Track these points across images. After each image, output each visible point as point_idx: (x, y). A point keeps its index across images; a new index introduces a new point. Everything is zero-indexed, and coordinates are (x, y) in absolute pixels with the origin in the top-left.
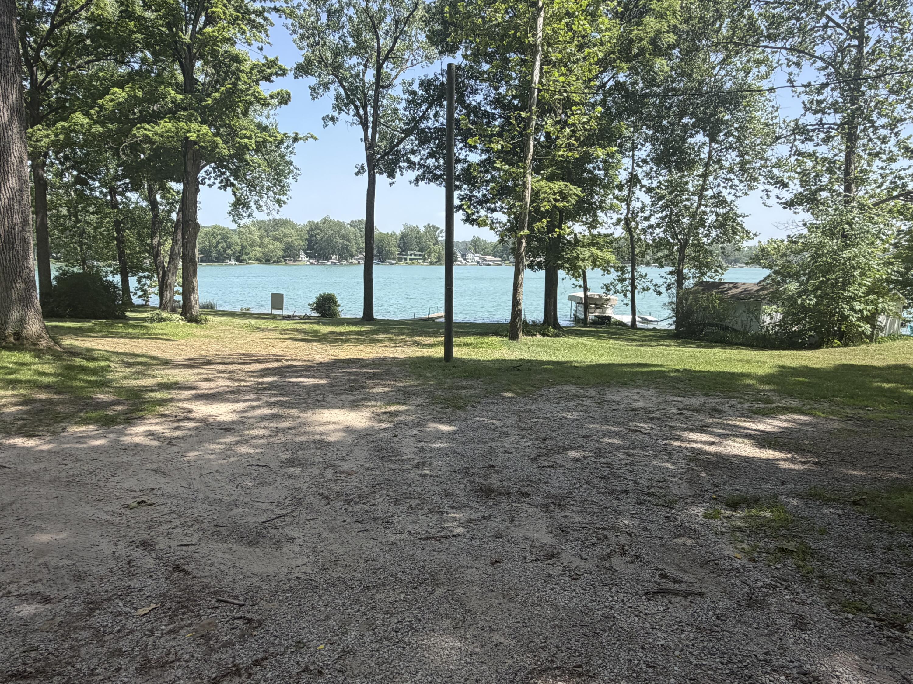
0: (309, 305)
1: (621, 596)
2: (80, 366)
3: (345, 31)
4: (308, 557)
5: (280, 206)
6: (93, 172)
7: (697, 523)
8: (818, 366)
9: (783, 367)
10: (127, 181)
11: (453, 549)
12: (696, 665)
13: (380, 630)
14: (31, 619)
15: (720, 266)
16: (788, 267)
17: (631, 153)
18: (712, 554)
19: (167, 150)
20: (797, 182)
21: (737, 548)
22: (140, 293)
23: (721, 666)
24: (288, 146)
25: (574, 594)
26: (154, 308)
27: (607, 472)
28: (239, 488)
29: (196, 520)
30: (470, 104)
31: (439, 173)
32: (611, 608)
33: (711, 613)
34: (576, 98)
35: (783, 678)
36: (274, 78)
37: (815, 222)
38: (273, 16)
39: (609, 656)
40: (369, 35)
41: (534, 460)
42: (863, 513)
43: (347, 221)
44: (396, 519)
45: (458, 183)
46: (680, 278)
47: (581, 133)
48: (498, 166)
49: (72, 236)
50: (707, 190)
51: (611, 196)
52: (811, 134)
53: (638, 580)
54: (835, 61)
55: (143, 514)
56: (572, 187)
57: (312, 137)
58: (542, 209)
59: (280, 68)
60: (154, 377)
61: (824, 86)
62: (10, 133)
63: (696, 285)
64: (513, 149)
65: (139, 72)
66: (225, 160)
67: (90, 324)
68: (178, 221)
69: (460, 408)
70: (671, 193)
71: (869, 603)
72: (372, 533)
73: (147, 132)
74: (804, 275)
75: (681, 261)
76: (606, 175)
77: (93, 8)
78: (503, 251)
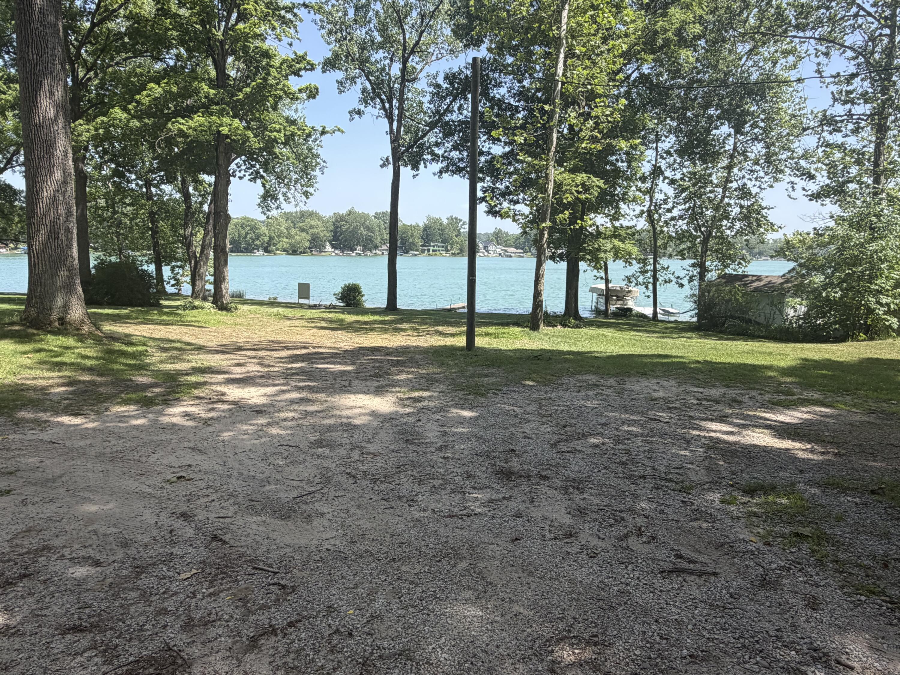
0: (335, 294)
1: (637, 574)
2: (119, 351)
3: (372, 25)
4: (337, 530)
5: (308, 198)
6: (130, 166)
7: (713, 508)
8: (841, 360)
9: (806, 360)
10: (162, 173)
11: (475, 526)
12: (708, 639)
13: (406, 599)
14: (84, 579)
15: (743, 259)
16: (813, 260)
17: (654, 145)
18: (727, 537)
19: (200, 144)
20: (825, 173)
21: (752, 532)
22: (173, 282)
23: (732, 640)
24: (316, 139)
25: (591, 571)
26: (186, 297)
27: (625, 458)
28: (271, 467)
29: (231, 495)
30: (494, 97)
31: (462, 166)
32: (627, 585)
33: (724, 591)
34: (600, 90)
35: (793, 653)
36: (302, 73)
37: (842, 214)
38: (302, 12)
39: (625, 628)
40: (395, 30)
41: (554, 445)
42: (881, 502)
43: (372, 213)
44: (420, 497)
45: (481, 175)
46: (703, 270)
47: (604, 125)
48: (521, 158)
49: (110, 227)
50: (731, 182)
51: (634, 188)
52: (839, 125)
53: (653, 560)
54: (865, 50)
55: (182, 489)
56: (595, 179)
57: (339, 130)
58: (565, 201)
59: (309, 63)
60: (189, 361)
61: (853, 76)
62: (56, 128)
63: (719, 277)
64: (537, 141)
65: (174, 68)
66: (255, 153)
67: (126, 311)
68: (210, 212)
69: (482, 395)
70: (694, 185)
71: (882, 586)
72: (397, 510)
73: (181, 127)
74: (830, 267)
75: (704, 254)
76: (629, 167)
77: (131, 7)
78: (525, 242)
